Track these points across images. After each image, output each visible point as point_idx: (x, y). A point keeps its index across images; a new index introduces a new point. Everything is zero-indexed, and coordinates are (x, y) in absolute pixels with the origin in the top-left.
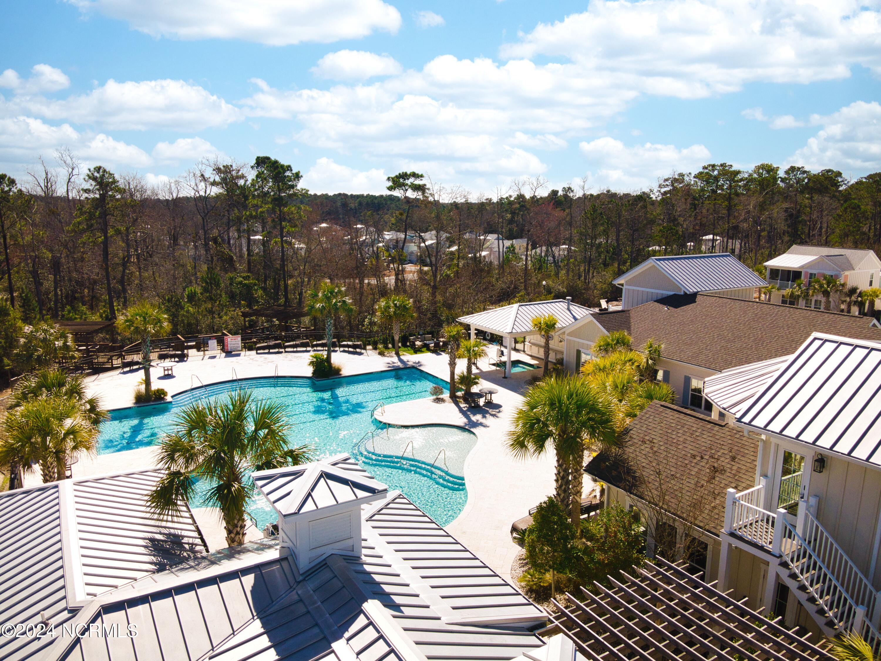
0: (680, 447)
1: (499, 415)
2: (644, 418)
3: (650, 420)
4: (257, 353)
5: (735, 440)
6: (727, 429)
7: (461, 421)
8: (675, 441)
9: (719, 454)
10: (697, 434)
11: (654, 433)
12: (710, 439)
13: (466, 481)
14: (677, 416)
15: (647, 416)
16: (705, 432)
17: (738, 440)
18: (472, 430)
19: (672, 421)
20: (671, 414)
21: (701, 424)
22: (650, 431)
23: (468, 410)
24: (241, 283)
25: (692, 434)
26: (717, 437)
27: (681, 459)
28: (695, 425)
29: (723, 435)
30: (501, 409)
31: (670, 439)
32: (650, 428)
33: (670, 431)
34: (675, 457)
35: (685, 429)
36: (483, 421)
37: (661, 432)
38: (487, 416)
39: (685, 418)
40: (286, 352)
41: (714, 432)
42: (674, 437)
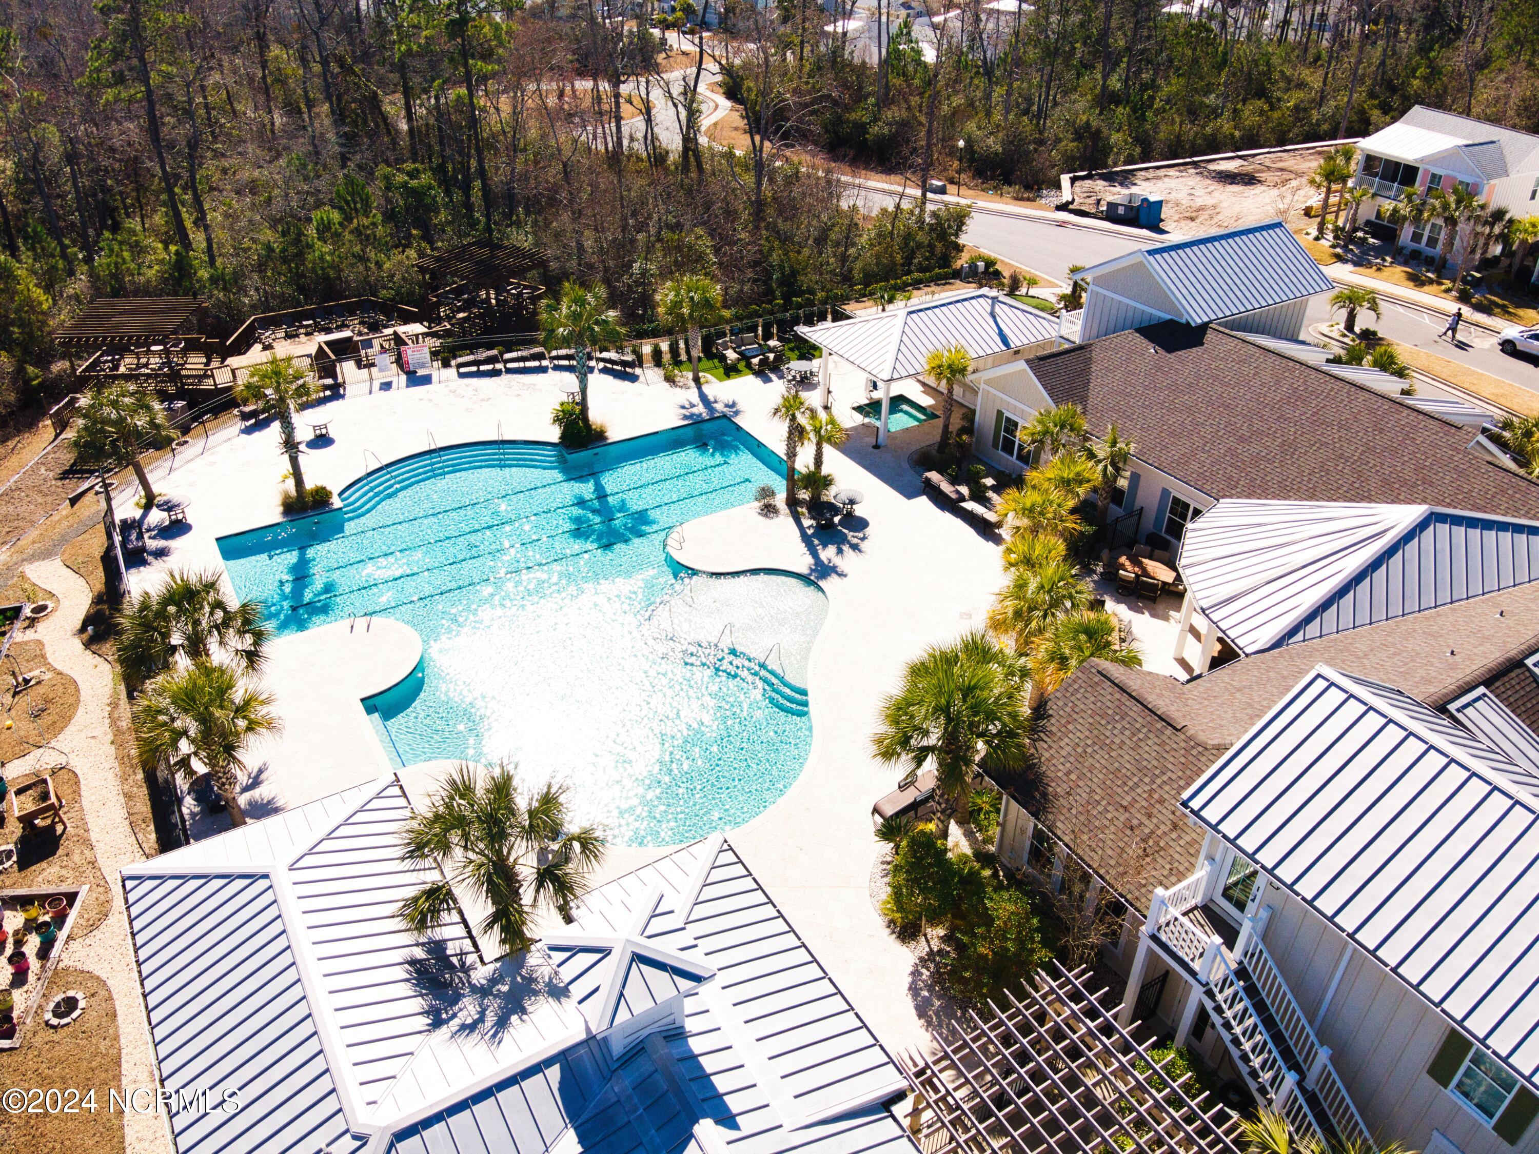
0: (1113, 754)
1: (864, 545)
2: (1071, 689)
3: (1079, 696)
4: (462, 376)
5: (1190, 758)
6: (1183, 737)
7: (802, 562)
8: (1108, 742)
9: (1165, 778)
10: (1141, 736)
11: (1081, 721)
12: (1156, 748)
13: (811, 698)
14: (1118, 696)
15: (1076, 686)
16: (1151, 735)
17: (1194, 760)
18: (821, 583)
19: (1109, 704)
20: (1110, 690)
21: (1148, 719)
22: (1075, 716)
23: (813, 535)
24: (405, 185)
25: (1134, 735)
26: (1168, 748)
27: (1111, 776)
28: (1140, 719)
29: (1175, 746)
30: (868, 531)
31: (1102, 737)
32: (1077, 710)
33: (1103, 722)
34: (1104, 771)
35: (1124, 723)
36: (837, 561)
37: (1091, 720)
38: (846, 548)
39: (1128, 703)
40: (509, 371)
41: (1164, 738)
42: (1108, 733)
